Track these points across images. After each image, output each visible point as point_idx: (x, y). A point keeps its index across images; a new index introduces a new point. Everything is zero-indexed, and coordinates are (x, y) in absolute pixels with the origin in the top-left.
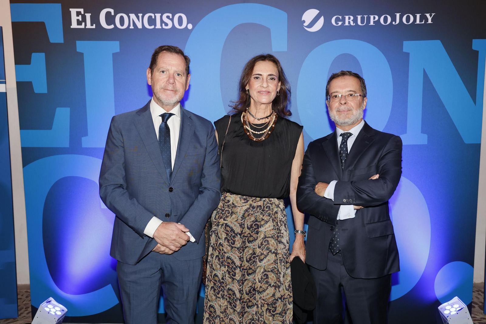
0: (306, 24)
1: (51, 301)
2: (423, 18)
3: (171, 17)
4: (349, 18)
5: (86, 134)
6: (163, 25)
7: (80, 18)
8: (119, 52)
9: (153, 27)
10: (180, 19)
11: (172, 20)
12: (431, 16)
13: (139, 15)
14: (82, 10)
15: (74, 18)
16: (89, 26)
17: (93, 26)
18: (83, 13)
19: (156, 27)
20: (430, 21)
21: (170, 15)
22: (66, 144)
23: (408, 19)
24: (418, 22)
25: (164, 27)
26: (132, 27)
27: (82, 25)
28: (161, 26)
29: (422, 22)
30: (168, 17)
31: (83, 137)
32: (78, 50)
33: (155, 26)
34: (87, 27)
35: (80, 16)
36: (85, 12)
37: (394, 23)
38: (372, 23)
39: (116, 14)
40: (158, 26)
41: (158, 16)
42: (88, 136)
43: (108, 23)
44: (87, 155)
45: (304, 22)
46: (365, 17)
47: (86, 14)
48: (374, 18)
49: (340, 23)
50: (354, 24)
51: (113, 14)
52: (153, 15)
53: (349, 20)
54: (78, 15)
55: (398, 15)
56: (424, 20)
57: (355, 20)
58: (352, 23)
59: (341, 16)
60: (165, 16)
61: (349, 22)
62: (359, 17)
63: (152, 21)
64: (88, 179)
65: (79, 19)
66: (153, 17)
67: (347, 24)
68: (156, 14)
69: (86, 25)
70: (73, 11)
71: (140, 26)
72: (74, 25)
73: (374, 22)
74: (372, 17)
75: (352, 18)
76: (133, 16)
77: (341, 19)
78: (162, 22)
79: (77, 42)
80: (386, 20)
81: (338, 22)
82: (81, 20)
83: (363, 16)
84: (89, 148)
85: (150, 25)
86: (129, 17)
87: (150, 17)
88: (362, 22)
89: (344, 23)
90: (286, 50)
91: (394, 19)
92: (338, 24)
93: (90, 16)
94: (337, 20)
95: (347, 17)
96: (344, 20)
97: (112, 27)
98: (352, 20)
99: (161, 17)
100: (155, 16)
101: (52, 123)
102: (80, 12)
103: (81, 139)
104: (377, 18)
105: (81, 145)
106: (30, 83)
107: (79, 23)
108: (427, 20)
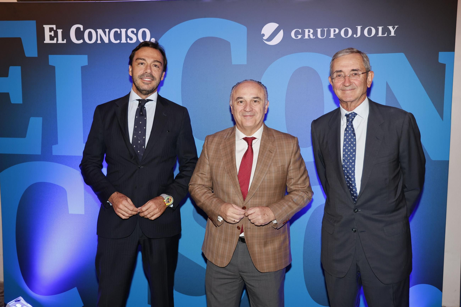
0: (265, 38)
1: (20, 300)
2: (386, 30)
3: (135, 32)
4: (309, 32)
5: (56, 143)
6: (128, 39)
7: (52, 33)
8: (87, 65)
9: (118, 41)
10: (144, 33)
11: (136, 35)
12: (394, 28)
13: (106, 30)
14: (54, 27)
15: (47, 34)
16: (60, 41)
17: (64, 41)
18: (55, 29)
19: (122, 42)
20: (393, 34)
21: (135, 30)
22: (38, 151)
23: (370, 32)
24: (380, 34)
25: (129, 41)
26: (99, 42)
27: (54, 40)
28: (126, 41)
29: (385, 34)
30: (133, 32)
31: (53, 145)
32: (50, 64)
33: (121, 40)
34: (58, 42)
35: (53, 32)
36: (57, 28)
37: (355, 36)
38: (332, 36)
39: (85, 30)
40: (124, 41)
41: (123, 31)
42: (58, 144)
43: (78, 39)
44: (56, 162)
45: (264, 35)
46: (325, 30)
47: (58, 30)
48: (335, 31)
49: (300, 37)
50: (314, 37)
51: (82, 29)
52: (118, 30)
53: (308, 33)
54: (50, 31)
55: (359, 28)
56: (386, 33)
57: (315, 33)
58: (312, 36)
59: (301, 30)
60: (130, 30)
61: (309, 36)
62: (319, 30)
63: (118, 36)
64: (58, 185)
65: (51, 35)
66: (119, 32)
67: (306, 37)
68: (121, 30)
69: (57, 40)
70: (47, 27)
71: (106, 41)
72: (47, 40)
73: (334, 35)
74: (332, 30)
75: (312, 31)
76: (100, 31)
77: (301, 32)
78: (127, 36)
79: (50, 56)
80: (346, 33)
81: (297, 36)
82: (53, 35)
83: (323, 29)
84: (59, 156)
85: (116, 40)
86: (97, 32)
87: (116, 32)
88: (322, 35)
89: (304, 36)
90: (245, 63)
91: (355, 32)
92: (298, 37)
93: (62, 31)
94: (297, 33)
95: (307, 31)
96: (303, 33)
97: (81, 41)
98: (312, 34)
99: (126, 32)
100: (121, 31)
101: (26, 132)
102: (53, 28)
103: (52, 147)
104: (337, 31)
105: (52, 152)
106: (7, 94)
107: (52, 38)
108: (390, 32)
